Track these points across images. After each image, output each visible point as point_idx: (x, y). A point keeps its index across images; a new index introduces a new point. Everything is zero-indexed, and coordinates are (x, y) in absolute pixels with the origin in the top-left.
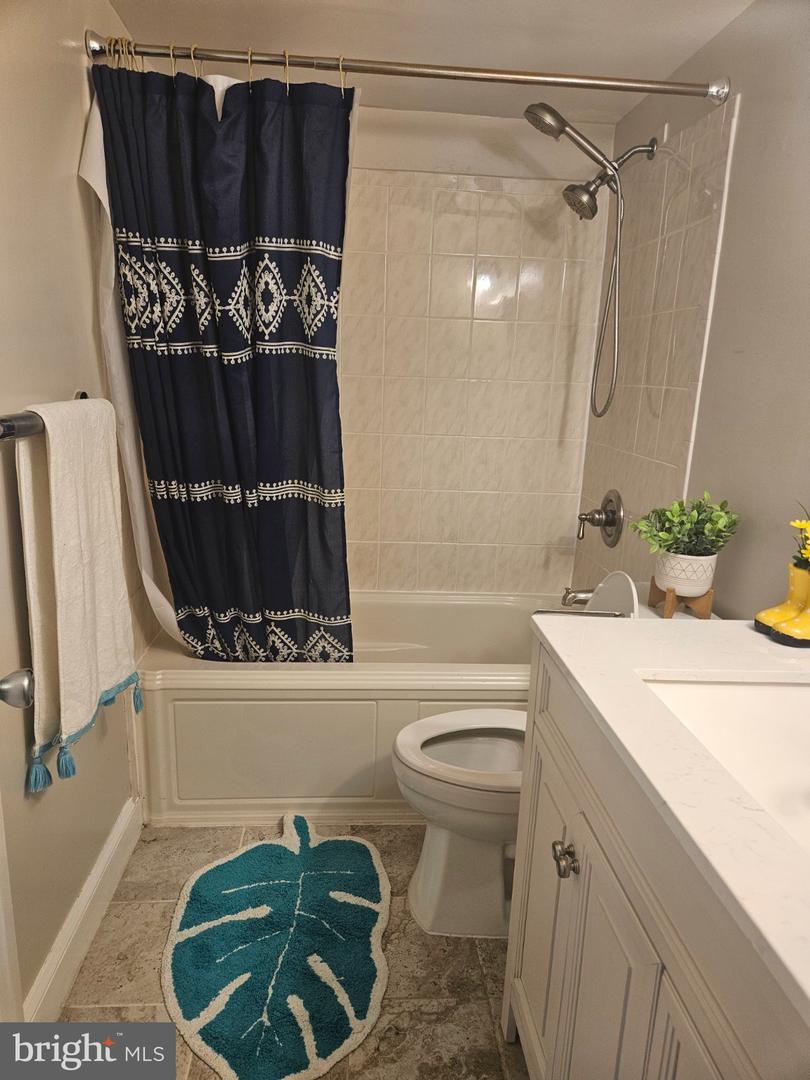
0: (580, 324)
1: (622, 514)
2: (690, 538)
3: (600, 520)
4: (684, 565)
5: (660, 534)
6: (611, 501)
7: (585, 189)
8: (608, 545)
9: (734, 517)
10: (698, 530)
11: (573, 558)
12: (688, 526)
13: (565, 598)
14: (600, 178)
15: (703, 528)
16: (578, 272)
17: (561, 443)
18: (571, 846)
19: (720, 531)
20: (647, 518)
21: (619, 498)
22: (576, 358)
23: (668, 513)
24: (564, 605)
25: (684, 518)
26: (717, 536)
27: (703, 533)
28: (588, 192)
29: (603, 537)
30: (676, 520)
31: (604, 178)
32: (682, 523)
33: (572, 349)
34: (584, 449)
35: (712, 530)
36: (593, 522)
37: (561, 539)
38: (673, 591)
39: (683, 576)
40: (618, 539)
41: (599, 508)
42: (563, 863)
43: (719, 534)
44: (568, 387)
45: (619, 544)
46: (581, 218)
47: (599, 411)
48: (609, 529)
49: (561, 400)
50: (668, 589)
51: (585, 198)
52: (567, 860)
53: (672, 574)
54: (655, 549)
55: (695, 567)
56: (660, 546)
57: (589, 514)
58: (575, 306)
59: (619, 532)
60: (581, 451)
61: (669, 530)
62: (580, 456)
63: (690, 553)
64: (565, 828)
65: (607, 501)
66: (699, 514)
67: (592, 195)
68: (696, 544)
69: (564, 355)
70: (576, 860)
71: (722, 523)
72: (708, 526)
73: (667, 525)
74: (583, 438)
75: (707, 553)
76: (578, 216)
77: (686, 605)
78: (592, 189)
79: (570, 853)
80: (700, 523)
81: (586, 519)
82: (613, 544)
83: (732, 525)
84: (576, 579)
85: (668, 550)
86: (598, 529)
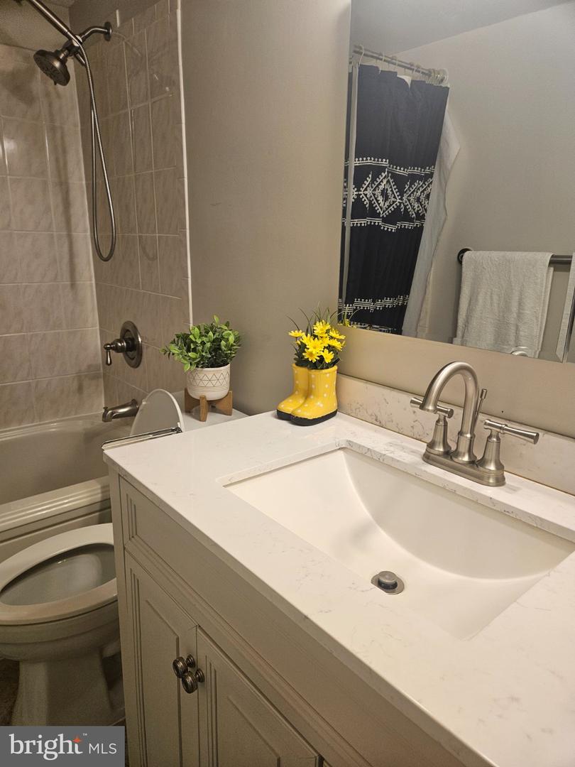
0: (70, 181)
1: (140, 340)
2: (211, 353)
3: (122, 347)
4: (210, 376)
5: (190, 354)
6: (128, 330)
7: (56, 55)
8: (133, 367)
9: (236, 333)
10: (216, 348)
11: (101, 381)
12: (208, 345)
13: (104, 415)
14: (67, 48)
15: (220, 345)
16: (59, 135)
17: (73, 285)
18: (190, 656)
19: (232, 345)
20: (174, 342)
21: (135, 328)
22: (72, 211)
23: (191, 337)
24: (105, 421)
25: (204, 339)
26: (230, 350)
27: (220, 349)
28: (58, 59)
29: (127, 361)
30: (199, 341)
31: (70, 50)
32: (203, 343)
33: (67, 204)
34: (94, 290)
35: (226, 346)
36: (117, 349)
37: (89, 366)
38: (204, 398)
39: (210, 385)
40: (140, 361)
41: (119, 337)
42: (189, 679)
43: (230, 347)
44: (70, 236)
45: (141, 365)
46: (55, 84)
47: (105, 255)
48: (130, 353)
49: (66, 248)
50: (200, 397)
51: (57, 64)
52: (191, 674)
53: (201, 384)
54: (187, 367)
55: (218, 375)
56: (191, 365)
57: (112, 344)
58: (62, 165)
59: (140, 355)
60: (92, 291)
61: (195, 350)
62: (92, 296)
63: (212, 367)
64: (178, 639)
65: (125, 331)
66: (214, 334)
67: (63, 62)
68: (216, 358)
69: (61, 209)
70: (198, 670)
71: (232, 339)
72: (223, 343)
73: (192, 347)
74: (91, 280)
75: (225, 364)
76: (52, 82)
77: (213, 406)
78: (61, 57)
79: (191, 664)
80: (216, 342)
81: (111, 348)
82: (137, 365)
83: (237, 340)
84: (108, 398)
85: (197, 367)
86: (121, 355)
